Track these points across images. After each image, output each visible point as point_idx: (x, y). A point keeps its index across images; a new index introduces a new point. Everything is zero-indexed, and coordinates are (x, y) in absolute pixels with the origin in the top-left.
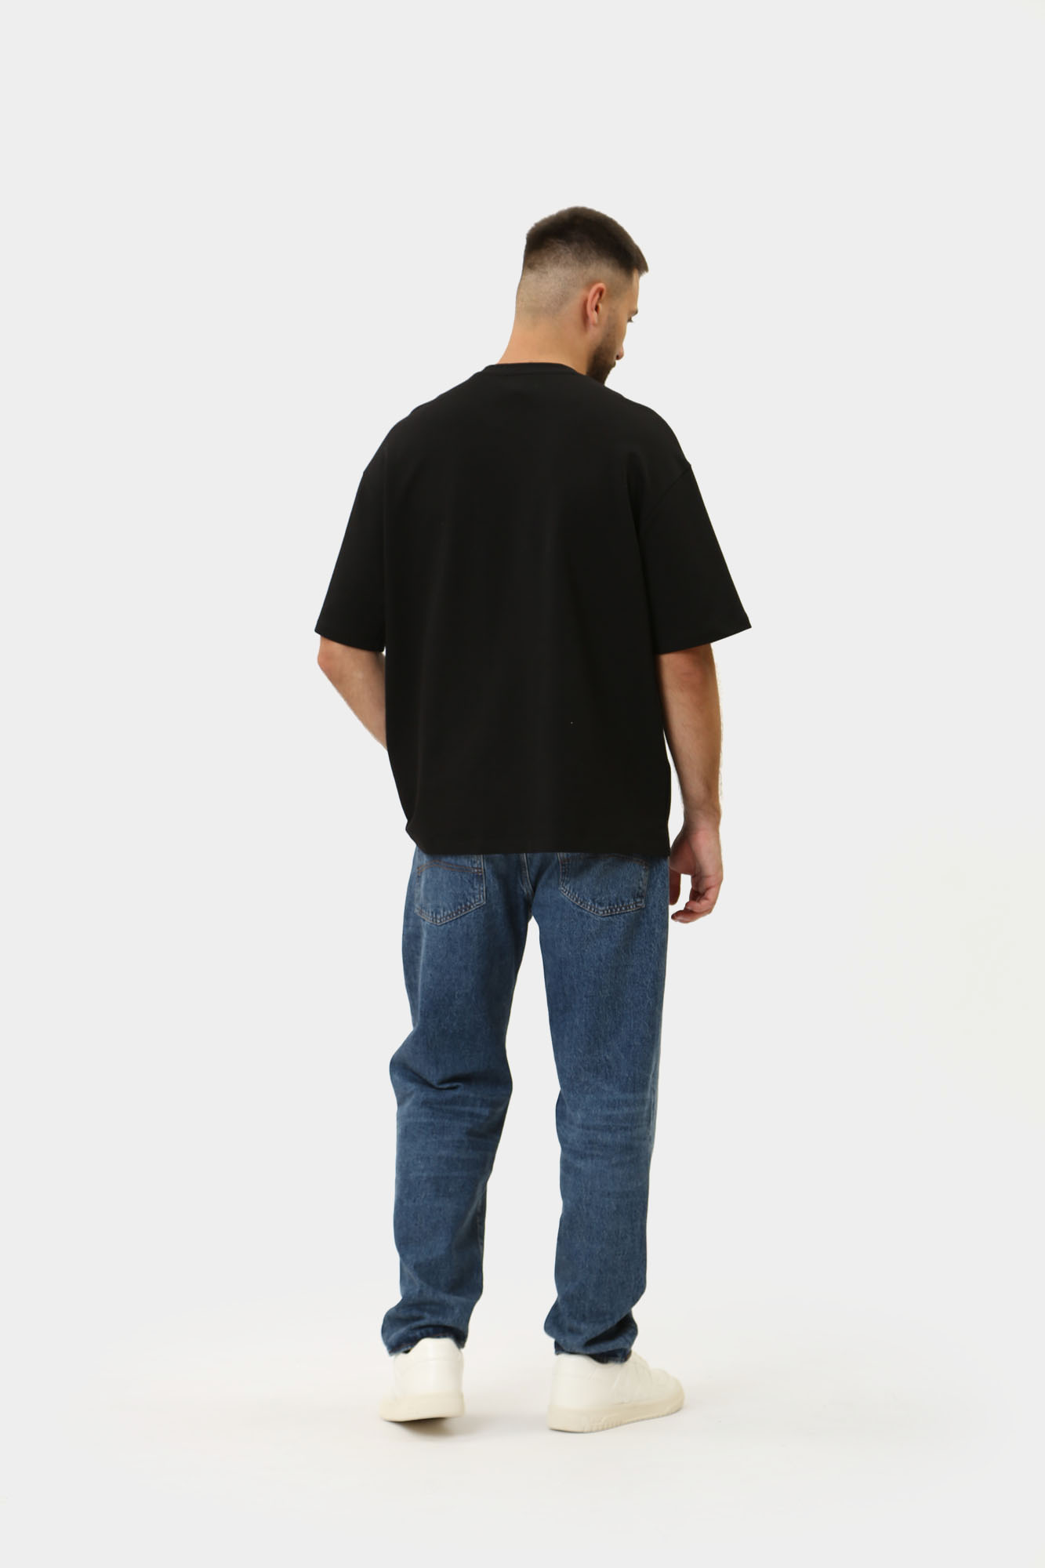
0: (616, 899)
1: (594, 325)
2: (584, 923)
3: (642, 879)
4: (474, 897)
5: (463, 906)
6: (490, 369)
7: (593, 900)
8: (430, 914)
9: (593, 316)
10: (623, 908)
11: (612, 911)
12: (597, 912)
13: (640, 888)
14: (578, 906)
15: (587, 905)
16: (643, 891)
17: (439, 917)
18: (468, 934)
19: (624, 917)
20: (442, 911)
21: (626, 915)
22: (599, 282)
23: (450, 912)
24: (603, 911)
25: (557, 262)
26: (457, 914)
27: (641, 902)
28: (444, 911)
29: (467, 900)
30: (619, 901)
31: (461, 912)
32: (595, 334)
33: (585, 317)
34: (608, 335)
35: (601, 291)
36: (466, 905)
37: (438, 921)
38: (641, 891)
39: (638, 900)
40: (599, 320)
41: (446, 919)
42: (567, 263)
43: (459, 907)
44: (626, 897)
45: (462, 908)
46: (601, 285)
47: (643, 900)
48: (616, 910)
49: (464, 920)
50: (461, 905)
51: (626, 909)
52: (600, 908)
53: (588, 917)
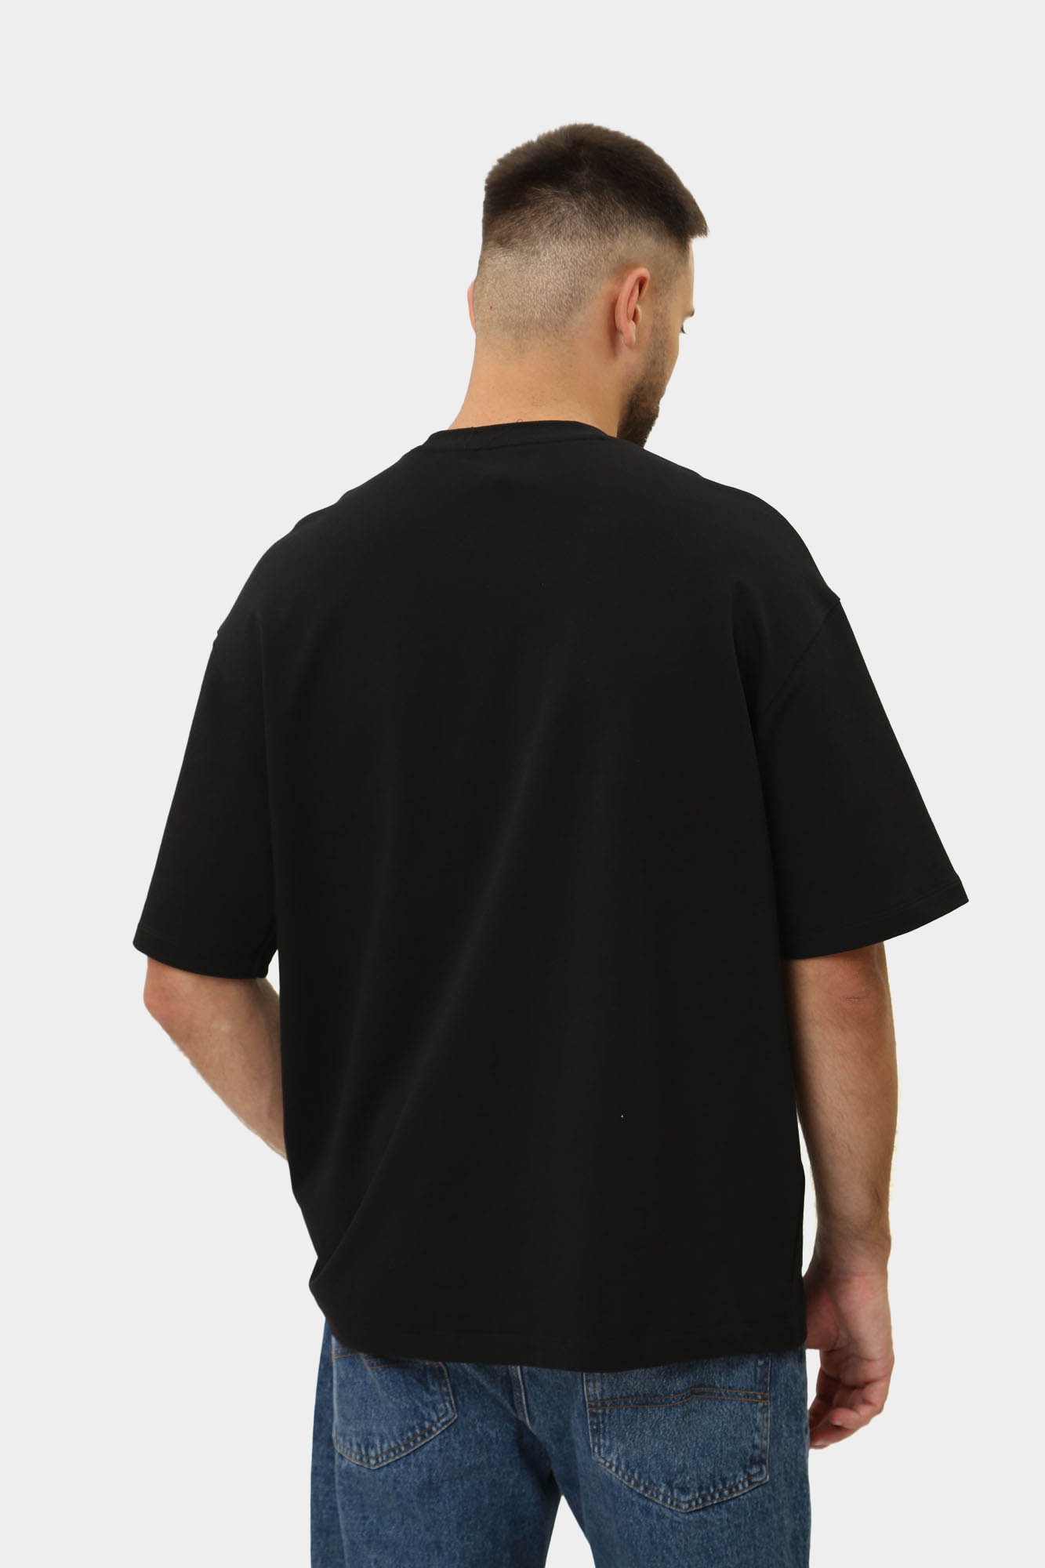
0: (712, 1477)
1: (630, 346)
2: (653, 1529)
3: (758, 1429)
4: (435, 1409)
5: (418, 1431)
6: (437, 438)
7: (669, 1484)
8: (355, 1448)
9: (629, 329)
10: (726, 1492)
11: (704, 1500)
12: (677, 1506)
13: (755, 1447)
14: (640, 1496)
15: (658, 1493)
16: (764, 1451)
17: (373, 1454)
18: (430, 1482)
19: (728, 1510)
20: (377, 1442)
21: (732, 1503)
22: (635, 266)
23: (393, 1445)
24: (689, 1502)
25: (556, 229)
26: (407, 1446)
27: (761, 1472)
28: (382, 1442)
29: (423, 1419)
30: (717, 1479)
31: (415, 1442)
32: (630, 362)
33: (614, 331)
34: (654, 363)
35: (641, 282)
36: (422, 1428)
37: (373, 1462)
38: (757, 1452)
39: (755, 1470)
40: (638, 334)
41: (388, 1457)
42: (575, 233)
43: (410, 1434)
44: (729, 1469)
45: (415, 1435)
46: (643, 271)
47: (764, 1468)
48: (713, 1498)
49: (421, 1457)
50: (412, 1429)
51: (731, 1492)
52: (682, 1498)
53: (660, 1517)
